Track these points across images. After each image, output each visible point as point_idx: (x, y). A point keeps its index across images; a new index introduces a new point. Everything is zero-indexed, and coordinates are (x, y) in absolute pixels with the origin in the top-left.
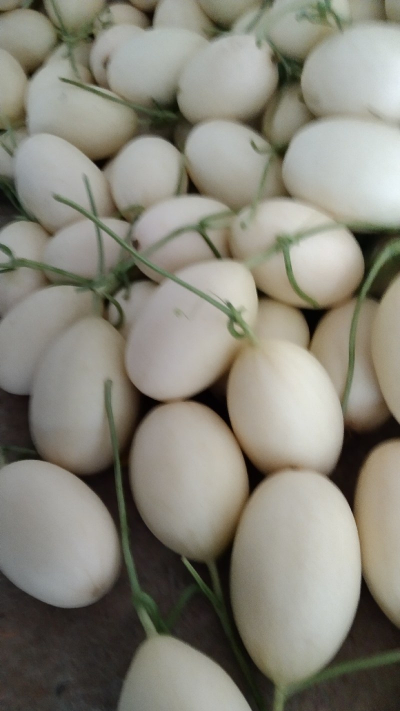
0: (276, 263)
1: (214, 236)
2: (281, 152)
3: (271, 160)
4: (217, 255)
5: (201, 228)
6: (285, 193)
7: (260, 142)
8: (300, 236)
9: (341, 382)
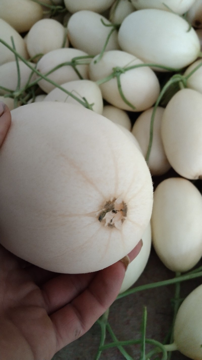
0: (113, 83)
1: (80, 68)
2: (117, 28)
3: (112, 31)
4: (81, 78)
5: (73, 63)
6: (119, 48)
7: (106, 22)
8: (126, 69)
9: (146, 149)
